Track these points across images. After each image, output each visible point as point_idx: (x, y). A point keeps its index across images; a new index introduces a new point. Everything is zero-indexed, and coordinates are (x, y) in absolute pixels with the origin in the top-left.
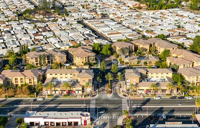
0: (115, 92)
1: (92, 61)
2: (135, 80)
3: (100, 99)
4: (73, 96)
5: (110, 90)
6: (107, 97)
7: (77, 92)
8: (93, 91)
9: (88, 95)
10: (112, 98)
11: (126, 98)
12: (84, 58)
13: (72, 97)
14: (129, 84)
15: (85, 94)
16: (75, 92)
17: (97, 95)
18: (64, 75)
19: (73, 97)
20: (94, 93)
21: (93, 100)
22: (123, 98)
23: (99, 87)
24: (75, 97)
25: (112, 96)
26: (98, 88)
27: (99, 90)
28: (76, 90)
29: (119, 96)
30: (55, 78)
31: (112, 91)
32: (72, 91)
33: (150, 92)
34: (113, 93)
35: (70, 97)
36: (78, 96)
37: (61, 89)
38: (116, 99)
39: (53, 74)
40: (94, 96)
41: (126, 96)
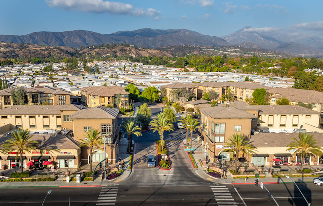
0: (180, 165)
1: (122, 105)
2: (239, 127)
3: (133, 186)
4: (45, 177)
5: (166, 157)
6: (159, 181)
7: (62, 163)
8: (114, 160)
9: (96, 174)
10: (174, 184)
11: (221, 180)
12: (106, 98)
13: (39, 180)
14: (222, 139)
15: (86, 169)
16: (55, 164)
17: (126, 174)
18: (39, 119)
19: (44, 180)
20: (117, 167)
21: (109, 189)
22: (212, 183)
23: (133, 150)
24: (49, 179)
25: (174, 177)
26: (130, 152)
27: (132, 160)
28: (59, 158)
29: (197, 177)
30: (17, 127)
31: (172, 160)
32: (46, 159)
33: (286, 162)
34: (175, 167)
35: (33, 180)
36: (61, 178)
37: (11, 155)
38: (188, 185)
39: (9, 117)
40: (116, 175)
41: (218, 175)
